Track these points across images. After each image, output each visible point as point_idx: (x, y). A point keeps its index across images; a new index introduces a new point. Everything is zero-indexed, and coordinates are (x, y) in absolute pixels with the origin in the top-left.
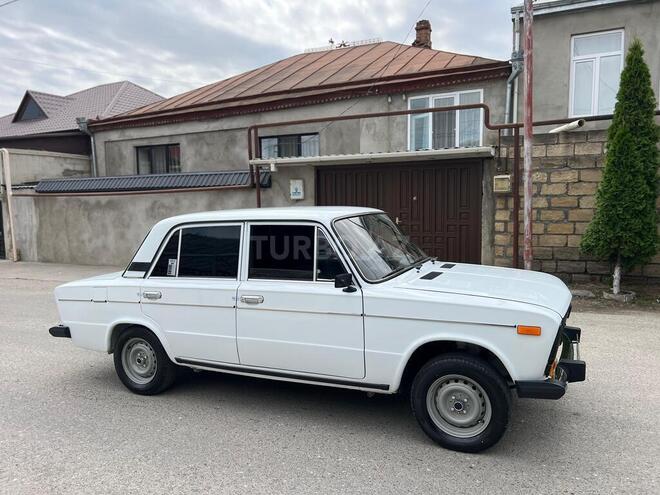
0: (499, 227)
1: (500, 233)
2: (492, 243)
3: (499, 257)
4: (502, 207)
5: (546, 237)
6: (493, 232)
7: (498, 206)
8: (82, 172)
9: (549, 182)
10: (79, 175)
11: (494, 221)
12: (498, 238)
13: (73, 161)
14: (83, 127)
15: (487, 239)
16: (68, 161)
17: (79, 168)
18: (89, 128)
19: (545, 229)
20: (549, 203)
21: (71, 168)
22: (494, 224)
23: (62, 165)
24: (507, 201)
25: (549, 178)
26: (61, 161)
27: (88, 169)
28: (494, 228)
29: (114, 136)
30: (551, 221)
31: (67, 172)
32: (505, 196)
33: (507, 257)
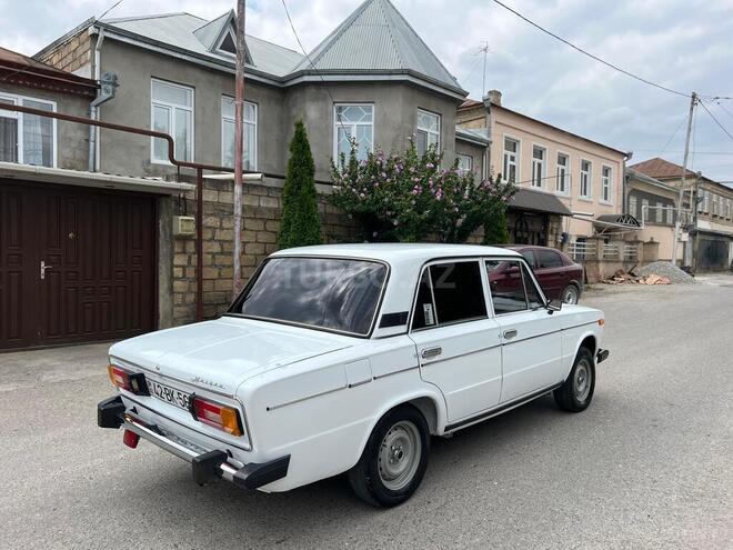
0: (178, 272)
1: (178, 279)
2: (171, 290)
3: (178, 305)
4: (180, 250)
5: (221, 282)
6: (172, 278)
7: (176, 250)
9: (221, 228)
11: (172, 266)
12: (177, 284)
15: (166, 285)
19: (219, 274)
20: (222, 248)
22: (172, 269)
24: (185, 244)
25: (221, 223)
28: (172, 273)
30: (224, 266)
32: (184, 239)
33: (186, 305)
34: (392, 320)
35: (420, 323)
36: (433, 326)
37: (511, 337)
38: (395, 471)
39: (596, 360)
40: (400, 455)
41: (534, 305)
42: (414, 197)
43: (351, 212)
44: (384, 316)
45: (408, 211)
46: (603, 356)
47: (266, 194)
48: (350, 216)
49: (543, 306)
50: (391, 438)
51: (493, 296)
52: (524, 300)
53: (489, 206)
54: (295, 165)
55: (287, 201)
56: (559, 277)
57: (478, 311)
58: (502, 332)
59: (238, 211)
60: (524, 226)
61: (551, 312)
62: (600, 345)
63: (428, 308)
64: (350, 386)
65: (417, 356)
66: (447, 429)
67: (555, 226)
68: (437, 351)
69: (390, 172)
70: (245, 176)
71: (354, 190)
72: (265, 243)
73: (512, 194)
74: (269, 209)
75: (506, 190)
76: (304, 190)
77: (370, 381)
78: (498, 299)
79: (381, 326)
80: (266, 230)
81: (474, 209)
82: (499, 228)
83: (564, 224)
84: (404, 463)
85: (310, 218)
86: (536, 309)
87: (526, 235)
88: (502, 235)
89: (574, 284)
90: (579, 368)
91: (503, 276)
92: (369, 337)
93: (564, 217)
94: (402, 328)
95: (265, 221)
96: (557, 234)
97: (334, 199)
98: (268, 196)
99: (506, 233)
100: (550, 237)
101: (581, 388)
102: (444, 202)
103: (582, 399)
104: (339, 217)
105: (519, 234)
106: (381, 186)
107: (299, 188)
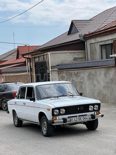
8: (82, 58)
10: (80, 59)
13: (78, 54)
14: (82, 38)
16: (76, 54)
17: (80, 56)
18: (84, 38)
21: (77, 57)
23: (73, 56)
26: (73, 54)
27: (84, 56)
29: (93, 41)
31: (75, 59)
63: (19, 95)
66: (19, 118)
101: (45, 129)
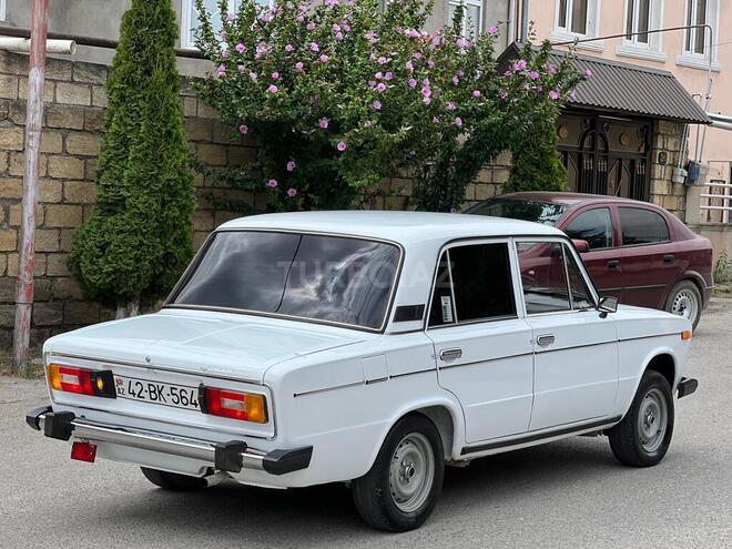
34: (407, 313)
35: (437, 319)
36: (452, 324)
37: (546, 344)
38: (407, 491)
39: (676, 393)
40: (412, 472)
41: (584, 304)
42: (380, 97)
43: (248, 121)
44: (399, 309)
45: (368, 124)
46: (688, 387)
47: (67, 77)
48: (244, 129)
49: (594, 306)
50: (402, 451)
51: (526, 292)
52: (566, 297)
53: (524, 108)
54: (139, 24)
55: (122, 98)
56: (660, 264)
57: (506, 309)
58: (536, 336)
59: (34, 118)
60: (600, 147)
61: (604, 315)
62: (682, 371)
63: (446, 301)
64: (367, 382)
65: (435, 357)
66: (464, 451)
67: (671, 146)
68: (457, 353)
69: (324, 37)
70: (51, 43)
71: (253, 76)
72: (64, 180)
73: (572, 84)
74: (73, 109)
75: (559, 76)
76: (159, 74)
77: (385, 379)
78: (532, 297)
79: (396, 320)
80: (65, 153)
81: (493, 119)
82: (542, 153)
83: (691, 140)
84: (416, 482)
85: (169, 133)
86: (584, 310)
87: (602, 166)
88: (549, 170)
89: (694, 279)
90: (646, 403)
91: (547, 260)
92: (382, 332)
93: (692, 127)
94: (418, 324)
95: (65, 132)
96: (674, 165)
97: (211, 92)
98: (72, 81)
99: (556, 163)
100: (658, 170)
101: (651, 433)
102: (435, 108)
103: (651, 449)
104: (209, 124)
105: (587, 164)
106: (307, 68)
107: (148, 72)
